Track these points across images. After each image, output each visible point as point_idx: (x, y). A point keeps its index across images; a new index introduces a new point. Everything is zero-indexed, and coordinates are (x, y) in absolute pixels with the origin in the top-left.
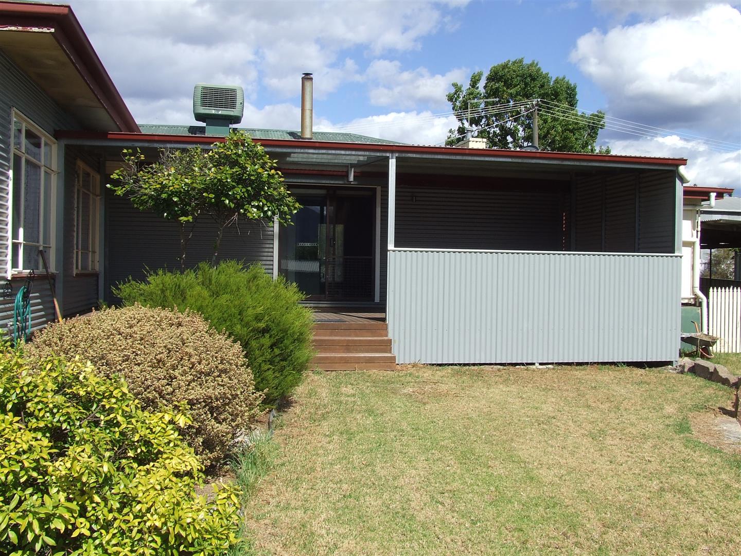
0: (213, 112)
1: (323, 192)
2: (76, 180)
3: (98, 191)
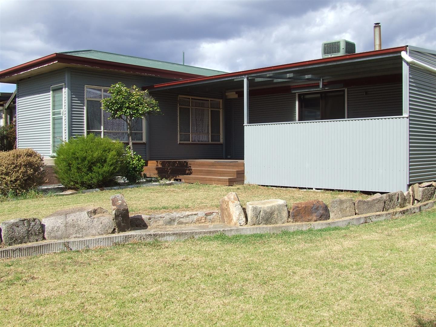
0: (330, 56)
1: (319, 95)
2: (178, 104)
3: (221, 107)
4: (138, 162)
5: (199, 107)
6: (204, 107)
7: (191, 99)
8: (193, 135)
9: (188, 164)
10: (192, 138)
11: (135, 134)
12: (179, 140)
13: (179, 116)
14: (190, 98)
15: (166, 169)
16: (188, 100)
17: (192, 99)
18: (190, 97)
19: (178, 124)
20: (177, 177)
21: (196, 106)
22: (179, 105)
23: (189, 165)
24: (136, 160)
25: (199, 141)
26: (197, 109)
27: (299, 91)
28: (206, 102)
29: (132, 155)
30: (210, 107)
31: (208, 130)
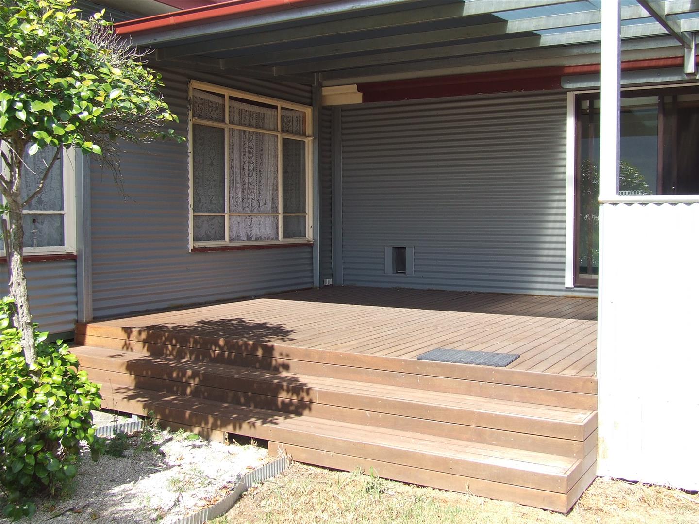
2: (190, 113)
3: (309, 130)
4: (62, 393)
5: (250, 126)
6: (262, 128)
7: (227, 98)
8: (234, 219)
9: (276, 354)
10: (230, 229)
11: (34, 221)
12: (191, 238)
13: (191, 155)
14: (223, 96)
15: (175, 375)
16: (218, 100)
17: (231, 98)
18: (227, 92)
19: (191, 184)
20: (245, 425)
21: (240, 124)
22: (193, 116)
23: (280, 361)
24: (53, 386)
25: (249, 238)
26: (244, 131)
27: (578, 85)
28: (269, 112)
29: (30, 354)
30: (280, 129)
31: (274, 200)
